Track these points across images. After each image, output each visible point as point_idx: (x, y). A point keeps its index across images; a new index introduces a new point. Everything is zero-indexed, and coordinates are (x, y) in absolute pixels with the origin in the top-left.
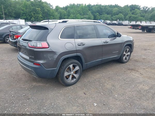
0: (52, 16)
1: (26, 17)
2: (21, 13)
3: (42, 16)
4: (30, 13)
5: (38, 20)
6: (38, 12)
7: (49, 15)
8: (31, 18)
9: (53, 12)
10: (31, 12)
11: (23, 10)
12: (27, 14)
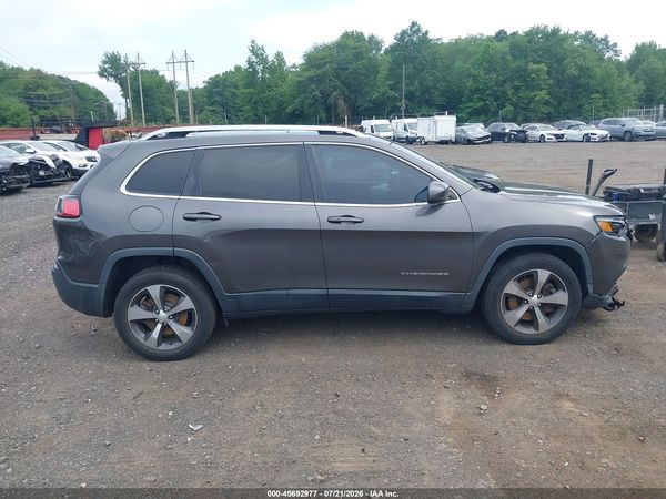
0: (598, 95)
1: (481, 104)
2: (466, 91)
3: (547, 97)
4: (502, 85)
5: (529, 114)
6: (533, 80)
7: (585, 90)
8: (502, 106)
9: (609, 76)
10: (504, 82)
11: (475, 78)
12: (488, 92)
